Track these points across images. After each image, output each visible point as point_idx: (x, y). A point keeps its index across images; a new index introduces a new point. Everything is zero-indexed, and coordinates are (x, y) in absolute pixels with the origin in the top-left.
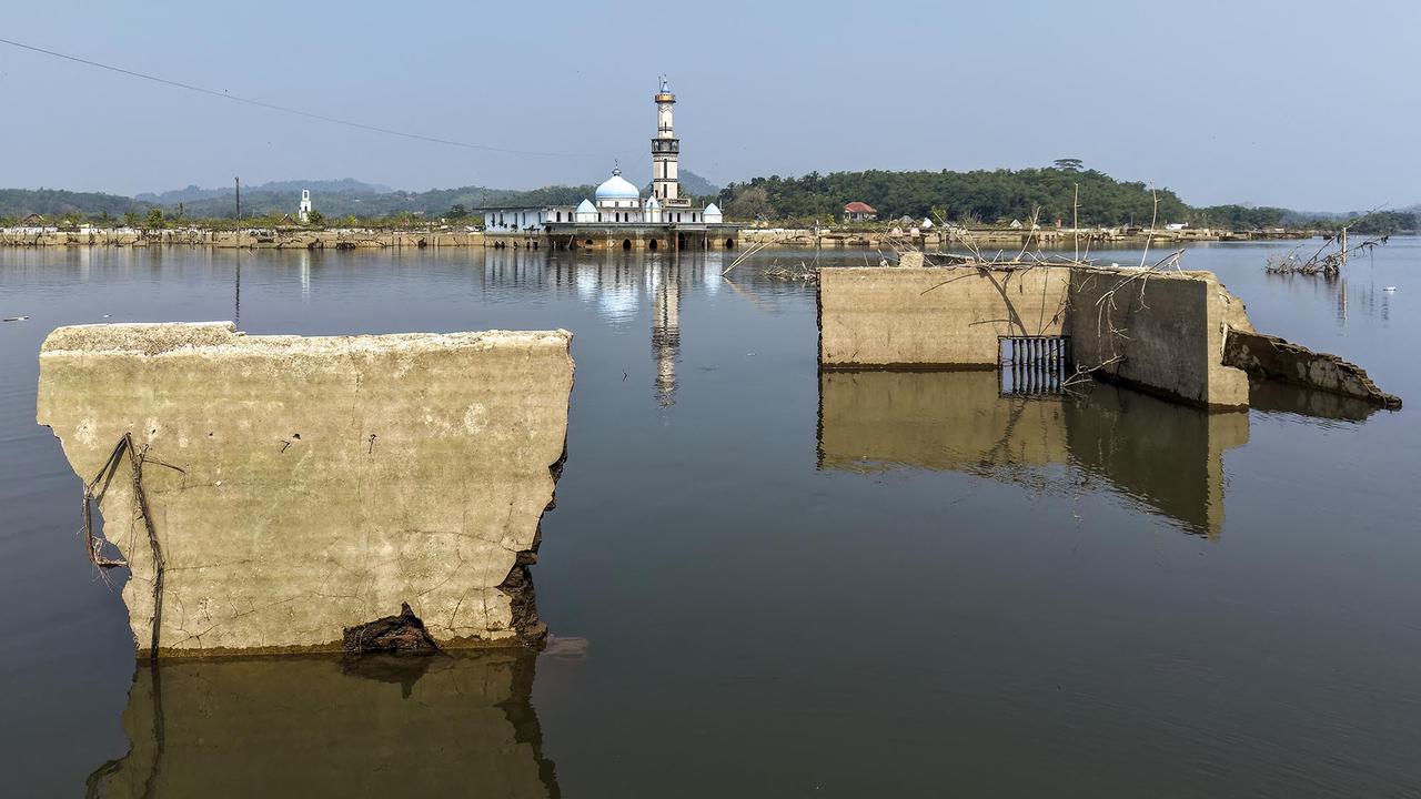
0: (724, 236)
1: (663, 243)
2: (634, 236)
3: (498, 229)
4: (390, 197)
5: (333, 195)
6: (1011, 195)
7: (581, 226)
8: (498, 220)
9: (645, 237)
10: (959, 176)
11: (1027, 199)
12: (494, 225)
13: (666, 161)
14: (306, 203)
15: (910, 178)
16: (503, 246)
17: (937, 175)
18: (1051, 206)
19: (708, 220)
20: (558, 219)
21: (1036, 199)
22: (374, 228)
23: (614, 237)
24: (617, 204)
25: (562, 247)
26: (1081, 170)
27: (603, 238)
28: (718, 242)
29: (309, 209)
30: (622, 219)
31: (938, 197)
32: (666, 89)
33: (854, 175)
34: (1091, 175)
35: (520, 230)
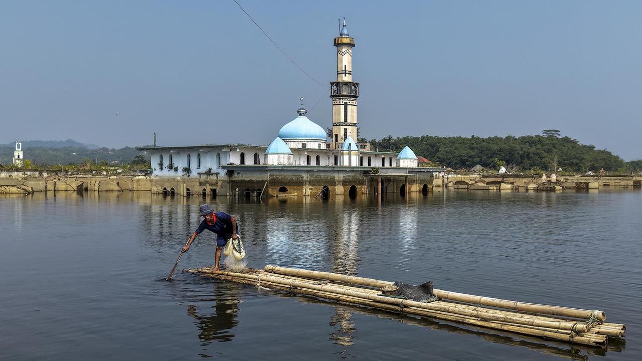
0: (421, 182)
1: (363, 190)
2: (333, 182)
3: (166, 173)
4: (96, 152)
5: (58, 150)
6: (521, 152)
7: (274, 169)
8: (166, 163)
9: (345, 183)
10: (483, 140)
11: (532, 155)
12: (162, 169)
13: (346, 105)
14: (19, 153)
15: (452, 141)
16: (173, 194)
17: (468, 140)
18: (547, 159)
19: (403, 164)
20: (242, 161)
21: (537, 155)
22: (48, 172)
23: (311, 183)
24: (304, 145)
25: (248, 196)
26: (559, 137)
27: (300, 183)
28: (415, 188)
29: (21, 157)
30: (313, 163)
31: (473, 153)
32: (345, 32)
33: (415, 138)
34: (566, 140)
35: (194, 173)
